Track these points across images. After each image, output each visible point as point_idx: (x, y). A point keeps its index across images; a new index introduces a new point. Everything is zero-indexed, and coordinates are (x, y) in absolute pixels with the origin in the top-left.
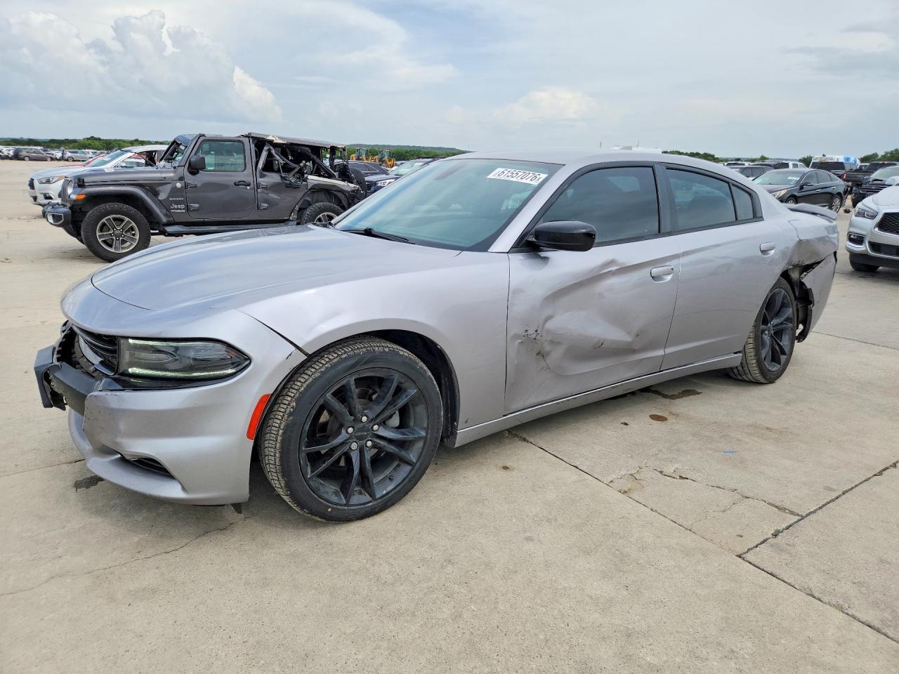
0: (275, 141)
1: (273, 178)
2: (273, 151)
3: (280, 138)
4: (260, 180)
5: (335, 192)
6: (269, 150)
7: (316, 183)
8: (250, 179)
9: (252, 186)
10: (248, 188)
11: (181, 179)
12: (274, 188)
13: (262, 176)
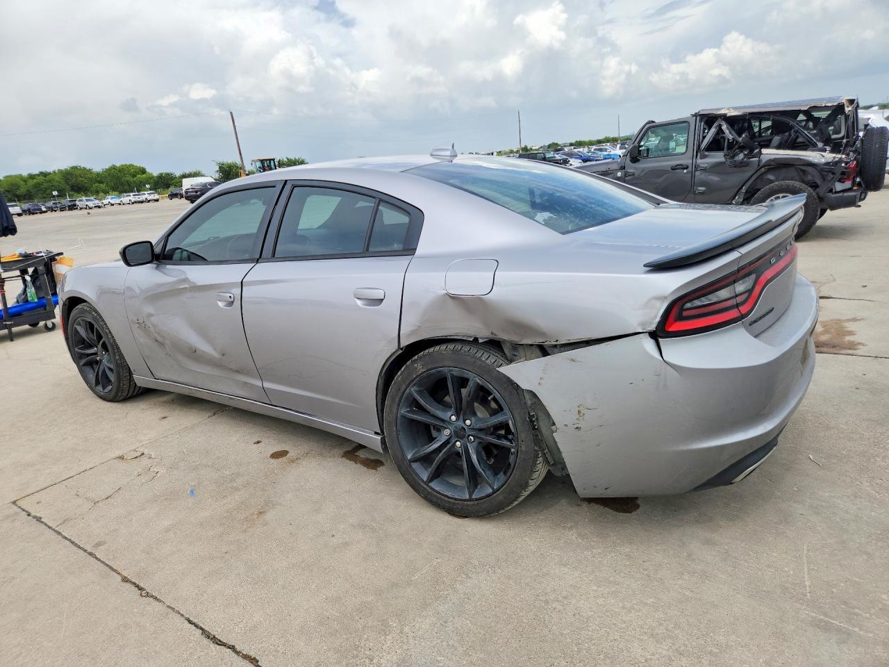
0: (728, 115)
1: (718, 157)
2: (724, 127)
3: (735, 108)
4: (699, 161)
5: (801, 167)
6: (720, 126)
7: (773, 157)
8: (688, 162)
9: (690, 169)
10: (685, 171)
11: (623, 168)
12: (715, 168)
13: (704, 157)
